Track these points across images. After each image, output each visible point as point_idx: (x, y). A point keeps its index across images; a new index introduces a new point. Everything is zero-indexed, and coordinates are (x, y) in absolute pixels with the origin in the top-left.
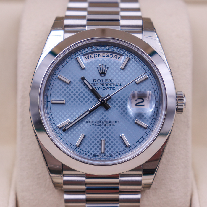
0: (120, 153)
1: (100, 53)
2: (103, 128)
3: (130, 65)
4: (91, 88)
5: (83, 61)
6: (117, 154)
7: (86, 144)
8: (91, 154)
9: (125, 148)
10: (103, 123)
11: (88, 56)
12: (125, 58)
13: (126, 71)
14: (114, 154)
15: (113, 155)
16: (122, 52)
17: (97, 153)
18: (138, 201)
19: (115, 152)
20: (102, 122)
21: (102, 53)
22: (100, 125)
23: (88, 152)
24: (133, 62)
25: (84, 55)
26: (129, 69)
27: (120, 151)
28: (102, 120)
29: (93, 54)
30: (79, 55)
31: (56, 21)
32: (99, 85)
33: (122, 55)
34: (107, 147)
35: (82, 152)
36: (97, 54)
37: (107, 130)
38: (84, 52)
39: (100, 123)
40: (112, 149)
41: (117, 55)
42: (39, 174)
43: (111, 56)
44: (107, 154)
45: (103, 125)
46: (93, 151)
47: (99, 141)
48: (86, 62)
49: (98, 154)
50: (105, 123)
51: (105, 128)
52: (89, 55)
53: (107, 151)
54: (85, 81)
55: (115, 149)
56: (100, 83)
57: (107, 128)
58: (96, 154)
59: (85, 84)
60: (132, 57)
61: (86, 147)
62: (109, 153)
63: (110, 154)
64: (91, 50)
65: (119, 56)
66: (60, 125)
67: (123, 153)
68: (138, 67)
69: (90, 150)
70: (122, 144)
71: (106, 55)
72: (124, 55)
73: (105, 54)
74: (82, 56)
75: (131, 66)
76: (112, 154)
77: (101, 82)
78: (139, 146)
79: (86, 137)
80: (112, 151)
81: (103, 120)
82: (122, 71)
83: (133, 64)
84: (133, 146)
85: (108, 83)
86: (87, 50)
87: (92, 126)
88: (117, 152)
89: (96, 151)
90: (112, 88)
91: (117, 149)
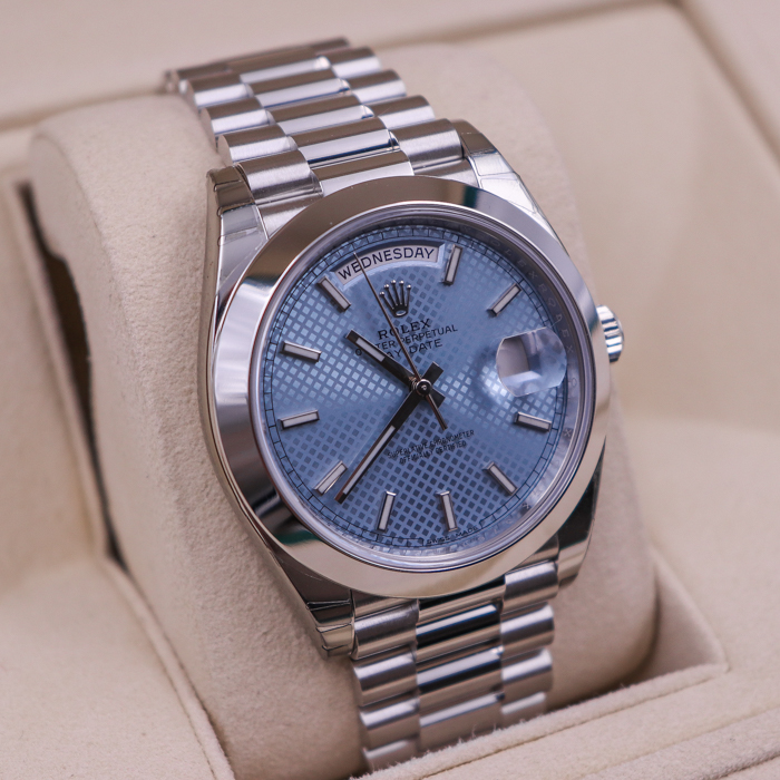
0: (496, 515)
1: (376, 253)
2: (435, 460)
3: (466, 268)
4: (381, 358)
6: (488, 521)
7: (402, 518)
8: (421, 540)
10: (432, 446)
11: (345, 268)
12: (447, 250)
13: (459, 286)
14: (481, 522)
15: (479, 527)
16: (435, 235)
17: (436, 533)
18: (547, 626)
19: (481, 516)
20: (428, 444)
21: (382, 251)
22: (427, 455)
23: (413, 536)
24: (472, 256)
25: (334, 270)
26: (465, 278)
27: (495, 509)
28: (427, 438)
29: (359, 260)
30: (324, 270)
32: (397, 343)
33: (437, 245)
35: (395, 542)
36: (370, 256)
37: (449, 463)
38: (334, 259)
39: (425, 450)
40: (473, 512)
41: (423, 248)
42: (265, 634)
43: (409, 253)
44: (464, 528)
45: (434, 451)
46: (425, 532)
47: (434, 499)
48: (346, 287)
49: (439, 535)
50: (438, 446)
51: (441, 458)
52: (350, 265)
53: (462, 522)
54: (360, 342)
55: (479, 510)
57: (447, 457)
58: (433, 537)
59: (360, 351)
60: (465, 243)
61: (404, 525)
62: (466, 524)
63: (470, 527)
64: (351, 248)
65: (429, 249)
66: (321, 484)
67: (502, 513)
68: (487, 265)
69: (415, 532)
70: (494, 492)
71: (393, 255)
72: (442, 244)
73: (392, 252)
74: (333, 273)
75: (469, 270)
76: (476, 524)
78: (539, 483)
79: (400, 500)
80: (474, 518)
81: (430, 440)
83: (473, 262)
84: (525, 488)
85: (420, 331)
86: (341, 252)
87: (407, 463)
88: (487, 515)
89: (432, 531)
90: (433, 343)
91: (485, 508)
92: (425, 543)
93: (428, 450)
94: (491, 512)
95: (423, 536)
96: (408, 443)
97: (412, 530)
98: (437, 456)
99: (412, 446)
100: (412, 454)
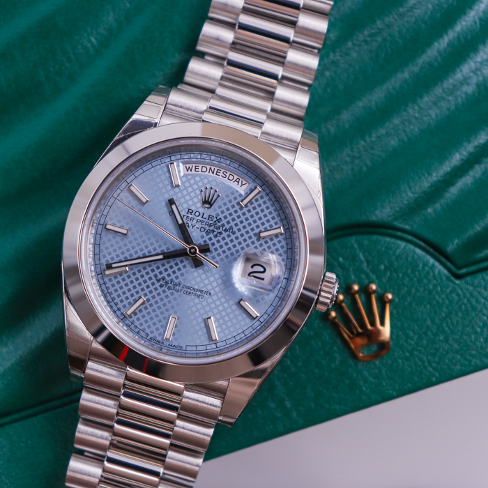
1: (213, 168)
2: (180, 296)
4: (180, 222)
5: (179, 172)
6: (191, 348)
7: (144, 316)
8: (147, 335)
10: (183, 288)
11: (191, 166)
14: (187, 346)
15: (185, 348)
17: (157, 336)
20: (181, 285)
21: (216, 169)
22: (177, 291)
23: (144, 330)
25: (184, 163)
28: (182, 281)
29: (201, 166)
30: (177, 160)
31: (157, 93)
32: (195, 221)
34: (179, 331)
35: (132, 326)
36: (208, 167)
38: (186, 157)
39: (177, 288)
41: (241, 179)
43: (231, 178)
44: (175, 343)
45: (182, 291)
46: (152, 332)
49: (158, 338)
50: (186, 289)
52: (194, 165)
53: (176, 339)
54: (174, 207)
56: (198, 218)
58: (155, 337)
59: (172, 213)
61: (142, 320)
62: (178, 342)
63: (179, 344)
64: (199, 157)
65: (244, 182)
69: (146, 328)
71: (221, 174)
73: (221, 172)
74: (181, 164)
76: (184, 345)
77: (200, 218)
80: (184, 342)
81: (184, 283)
84: (224, 343)
85: (212, 222)
86: (192, 156)
87: (163, 288)
89: (156, 333)
90: (215, 233)
92: (149, 338)
93: (179, 288)
95: (149, 333)
96: (170, 278)
97: (145, 326)
98: (183, 295)
99: (172, 281)
100: (169, 285)
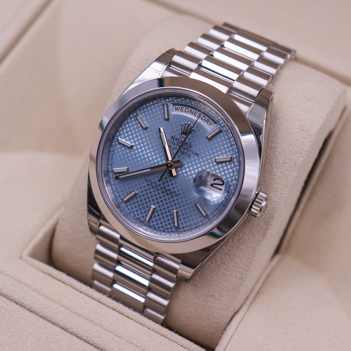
0: (166, 230)
1: (192, 110)
2: (159, 194)
3: (218, 138)
4: (164, 145)
5: (170, 110)
6: (161, 229)
7: (134, 203)
8: (135, 216)
9: (173, 227)
11: (178, 107)
12: (216, 127)
13: (212, 143)
14: (159, 228)
15: (157, 229)
16: (217, 119)
17: (141, 218)
19: (160, 225)
20: (161, 187)
21: (195, 111)
22: (158, 190)
23: (133, 212)
24: (224, 136)
25: (174, 104)
26: (215, 141)
27: (166, 227)
28: (162, 184)
29: (185, 108)
30: (169, 102)
31: (167, 54)
32: (175, 145)
33: (215, 123)
34: (155, 217)
35: (127, 209)
36: (190, 109)
38: (176, 100)
39: (158, 188)
40: (159, 221)
41: (210, 120)
44: (152, 224)
45: (161, 191)
46: (138, 214)
47: (149, 206)
48: (173, 113)
49: (142, 219)
50: (164, 190)
51: (161, 195)
52: (181, 107)
53: (153, 222)
55: (161, 223)
56: (178, 143)
57: (164, 196)
60: (225, 130)
61: (133, 206)
62: (153, 224)
63: (154, 225)
64: (184, 101)
65: (212, 122)
66: (116, 169)
67: (168, 231)
68: (227, 143)
69: (135, 211)
70: (171, 221)
71: (198, 115)
72: (217, 123)
73: (198, 114)
74: (172, 105)
75: (219, 140)
76: (157, 227)
78: (189, 232)
79: (138, 196)
80: (158, 224)
82: (207, 140)
83: (223, 138)
84: (183, 230)
85: (186, 147)
86: (180, 100)
87: (149, 187)
88: (162, 227)
89: (141, 216)
90: (187, 155)
91: (164, 224)
92: (136, 218)
93: (159, 189)
94: (165, 227)
95: (136, 215)
96: (154, 181)
97: (134, 209)
98: (161, 193)
99: (155, 183)
100: (153, 185)
